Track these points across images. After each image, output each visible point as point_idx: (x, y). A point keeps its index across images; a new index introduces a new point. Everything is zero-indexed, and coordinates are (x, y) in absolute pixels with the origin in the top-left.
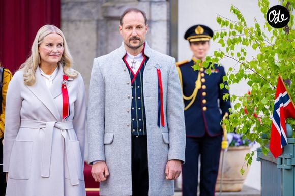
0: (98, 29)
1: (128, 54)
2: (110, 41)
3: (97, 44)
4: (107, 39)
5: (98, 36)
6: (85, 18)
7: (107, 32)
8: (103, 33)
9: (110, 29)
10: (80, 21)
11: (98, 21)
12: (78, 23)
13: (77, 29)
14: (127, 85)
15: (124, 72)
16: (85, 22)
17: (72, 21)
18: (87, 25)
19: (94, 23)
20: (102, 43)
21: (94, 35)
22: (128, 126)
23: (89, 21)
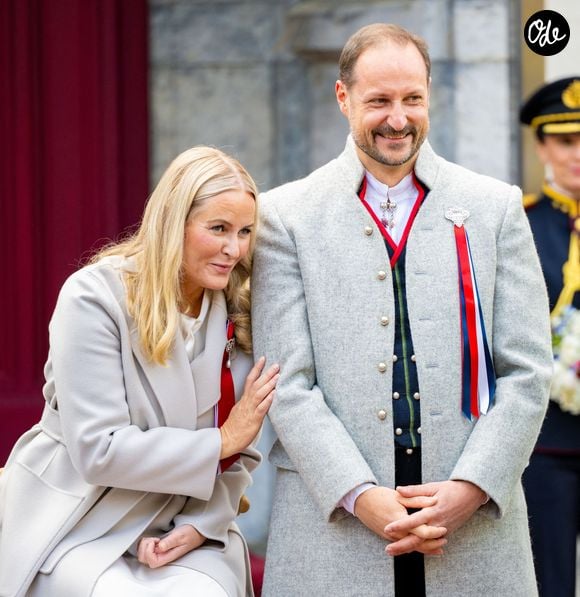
0: (275, 93)
1: (372, 179)
2: (318, 134)
3: (274, 144)
4: (307, 127)
5: (277, 118)
6: (232, 57)
7: (308, 103)
8: (293, 108)
9: (318, 92)
10: (216, 67)
11: (276, 65)
12: (210, 75)
13: (206, 94)
14: (378, 284)
15: (366, 240)
16: (233, 69)
17: (190, 69)
18: (240, 81)
19: (264, 72)
20: (290, 140)
21: (262, 115)
22: (383, 419)
23: (245, 67)
